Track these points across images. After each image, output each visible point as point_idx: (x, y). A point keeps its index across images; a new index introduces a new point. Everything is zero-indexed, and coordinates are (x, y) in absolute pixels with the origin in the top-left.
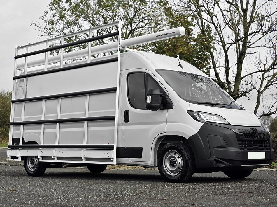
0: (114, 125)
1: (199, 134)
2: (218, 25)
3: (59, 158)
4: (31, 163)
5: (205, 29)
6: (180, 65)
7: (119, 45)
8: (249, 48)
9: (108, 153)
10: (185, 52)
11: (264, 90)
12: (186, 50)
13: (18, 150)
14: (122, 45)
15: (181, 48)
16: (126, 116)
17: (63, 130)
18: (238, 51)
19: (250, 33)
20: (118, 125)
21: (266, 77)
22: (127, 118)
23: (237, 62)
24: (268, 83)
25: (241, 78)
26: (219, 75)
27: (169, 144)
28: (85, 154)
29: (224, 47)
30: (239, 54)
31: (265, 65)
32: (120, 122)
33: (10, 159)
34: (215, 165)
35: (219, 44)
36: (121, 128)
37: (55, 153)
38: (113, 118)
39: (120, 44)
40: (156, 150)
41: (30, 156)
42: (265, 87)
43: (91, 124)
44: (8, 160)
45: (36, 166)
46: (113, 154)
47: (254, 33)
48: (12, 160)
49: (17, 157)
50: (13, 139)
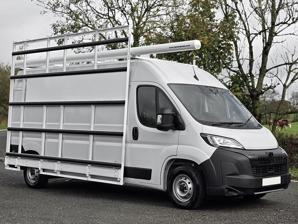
0: (121, 142)
1: (211, 160)
2: (244, 12)
3: (62, 172)
4: (32, 174)
5: (229, 13)
6: (195, 77)
7: (128, 53)
8: (276, 36)
9: (115, 172)
10: (206, 42)
11: (290, 84)
12: (207, 40)
13: (17, 159)
14: (131, 52)
15: (202, 38)
16: (135, 133)
17: (66, 141)
18: (265, 39)
19: (278, 23)
20: (126, 142)
21: (293, 70)
22: (136, 136)
23: (262, 52)
24: (295, 76)
25: (266, 71)
26: (242, 66)
27: (180, 168)
28: (90, 171)
29: (249, 38)
30: (265, 44)
31: (293, 55)
32: (128, 139)
33: (8, 168)
34: (227, 193)
35: (244, 34)
36: (130, 145)
37: (57, 167)
38: (121, 135)
39: (130, 52)
40: (167, 172)
41: (29, 167)
42: (291, 80)
43: (96, 137)
44: (5, 168)
45: (37, 178)
46: (120, 173)
47: (282, 23)
48: (10, 169)
49: (15, 166)
50: (11, 146)
